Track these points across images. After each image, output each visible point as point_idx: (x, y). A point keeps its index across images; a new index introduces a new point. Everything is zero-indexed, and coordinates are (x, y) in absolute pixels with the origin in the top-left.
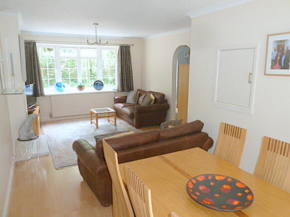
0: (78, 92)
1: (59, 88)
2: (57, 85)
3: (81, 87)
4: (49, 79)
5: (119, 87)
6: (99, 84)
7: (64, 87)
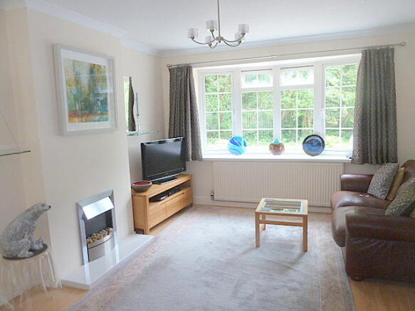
0: (271, 156)
1: (237, 147)
2: (232, 142)
3: (276, 148)
4: (219, 130)
5: (356, 153)
6: (315, 143)
7: (245, 145)
